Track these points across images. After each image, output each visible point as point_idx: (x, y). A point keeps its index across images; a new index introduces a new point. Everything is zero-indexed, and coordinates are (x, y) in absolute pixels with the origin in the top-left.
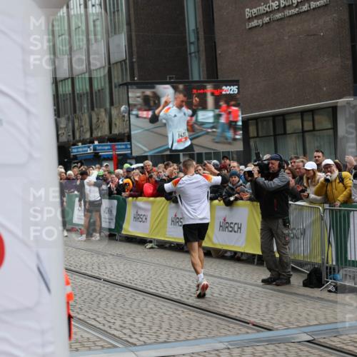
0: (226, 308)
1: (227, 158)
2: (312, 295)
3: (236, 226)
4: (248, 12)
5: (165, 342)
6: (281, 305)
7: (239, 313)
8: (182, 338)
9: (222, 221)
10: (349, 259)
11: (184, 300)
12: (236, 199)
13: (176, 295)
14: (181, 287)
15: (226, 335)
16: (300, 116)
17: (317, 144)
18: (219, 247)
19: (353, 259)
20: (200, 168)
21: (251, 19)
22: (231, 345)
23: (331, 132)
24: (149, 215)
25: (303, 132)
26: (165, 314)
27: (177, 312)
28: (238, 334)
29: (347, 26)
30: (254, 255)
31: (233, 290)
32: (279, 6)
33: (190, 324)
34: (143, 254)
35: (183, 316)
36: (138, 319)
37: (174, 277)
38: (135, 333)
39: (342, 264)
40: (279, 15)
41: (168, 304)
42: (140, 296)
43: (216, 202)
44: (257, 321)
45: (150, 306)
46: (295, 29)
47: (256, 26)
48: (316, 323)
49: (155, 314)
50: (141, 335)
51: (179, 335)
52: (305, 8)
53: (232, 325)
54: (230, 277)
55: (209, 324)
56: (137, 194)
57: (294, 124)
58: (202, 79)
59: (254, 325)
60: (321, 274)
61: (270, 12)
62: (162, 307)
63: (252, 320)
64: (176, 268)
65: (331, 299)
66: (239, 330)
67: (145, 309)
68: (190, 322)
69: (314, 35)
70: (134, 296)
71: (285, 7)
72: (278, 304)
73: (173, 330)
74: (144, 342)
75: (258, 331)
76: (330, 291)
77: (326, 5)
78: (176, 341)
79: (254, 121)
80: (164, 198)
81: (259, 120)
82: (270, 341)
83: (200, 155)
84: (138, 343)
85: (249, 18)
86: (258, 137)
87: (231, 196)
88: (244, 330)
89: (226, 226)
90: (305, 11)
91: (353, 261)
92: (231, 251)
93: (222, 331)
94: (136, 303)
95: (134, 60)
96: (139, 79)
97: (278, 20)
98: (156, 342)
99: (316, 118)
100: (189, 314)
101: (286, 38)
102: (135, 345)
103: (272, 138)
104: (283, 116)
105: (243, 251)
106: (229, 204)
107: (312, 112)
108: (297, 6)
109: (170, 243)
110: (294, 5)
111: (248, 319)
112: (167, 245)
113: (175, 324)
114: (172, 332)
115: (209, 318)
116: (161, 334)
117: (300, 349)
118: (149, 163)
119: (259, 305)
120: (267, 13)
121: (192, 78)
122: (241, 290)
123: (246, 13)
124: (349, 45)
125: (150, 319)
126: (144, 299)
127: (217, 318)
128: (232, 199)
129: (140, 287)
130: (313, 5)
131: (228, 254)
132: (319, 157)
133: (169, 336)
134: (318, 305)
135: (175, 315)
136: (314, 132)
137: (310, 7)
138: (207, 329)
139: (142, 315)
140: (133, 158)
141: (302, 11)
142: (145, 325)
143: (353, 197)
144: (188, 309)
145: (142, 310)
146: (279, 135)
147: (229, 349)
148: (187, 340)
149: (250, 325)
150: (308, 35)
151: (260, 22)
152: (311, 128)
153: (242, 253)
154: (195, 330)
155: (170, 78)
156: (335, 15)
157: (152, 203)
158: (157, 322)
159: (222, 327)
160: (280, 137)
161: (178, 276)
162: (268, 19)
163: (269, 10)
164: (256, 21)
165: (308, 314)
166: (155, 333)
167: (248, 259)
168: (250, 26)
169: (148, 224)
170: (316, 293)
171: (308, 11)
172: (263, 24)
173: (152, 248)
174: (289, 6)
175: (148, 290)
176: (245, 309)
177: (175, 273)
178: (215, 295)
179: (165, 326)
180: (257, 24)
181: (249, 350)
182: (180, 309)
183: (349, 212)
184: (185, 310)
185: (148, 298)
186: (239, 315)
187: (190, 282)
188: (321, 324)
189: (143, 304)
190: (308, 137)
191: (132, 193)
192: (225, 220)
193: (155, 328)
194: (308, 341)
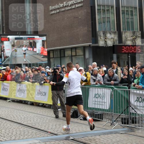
0: (39, 126)
1: (41, 66)
2: (74, 121)
3: (44, 93)
4: (51, 8)
5: (14, 140)
6: (61, 125)
7: (45, 128)
8: (21, 138)
9: (38, 91)
10: (89, 107)
11: (22, 123)
12: (44, 82)
13: (19, 121)
14: (21, 118)
15: (39, 137)
16: (70, 50)
17: (77, 61)
18: (37, 102)
19: (90, 107)
20: (30, 70)
21: (52, 11)
22: (41, 141)
23: (83, 56)
24: (9, 88)
25: (72, 56)
26: (14, 128)
27: (19, 128)
28: (44, 136)
29: (90, 15)
30: (51, 105)
31: (42, 119)
32: (63, 6)
33: (25, 132)
34: (6, 104)
35: (21, 129)
36: (3, 131)
37: (18, 113)
38: (2, 136)
39: (86, 109)
40: (63, 9)
41: (16, 124)
42: (4, 121)
43: (36, 83)
44: (52, 131)
45: (8, 125)
46: (69, 15)
47: (54, 14)
48: (75, 132)
49: (10, 129)
50: (4, 137)
51: (20, 137)
52: (73, 7)
53: (42, 133)
54: (41, 114)
55: (32, 132)
56: (4, 80)
57: (68, 53)
58: (31, 34)
59: (50, 133)
60: (78, 113)
61: (60, 8)
62: (13, 125)
63: (50, 131)
64: (19, 110)
65: (81, 123)
66: (44, 135)
67: (6, 126)
68: (24, 132)
69: (77, 18)
70: (1, 121)
71: (66, 6)
72: (60, 125)
73: (17, 135)
74: (6, 140)
75: (52, 136)
76: (81, 120)
77: (82, 6)
78: (19, 139)
79: (52, 51)
80: (14, 82)
81: (54, 51)
82: (56, 140)
83: (30, 64)
84: (3, 140)
85: (51, 10)
86: (53, 58)
87: (42, 81)
88: (46, 135)
89: (40, 93)
90: (73, 8)
91: (90, 108)
92: (42, 103)
93: (37, 135)
94: (2, 124)
95: (4, 25)
96: (6, 33)
97: (63, 11)
98: (10, 140)
99: (77, 50)
100: (24, 129)
101: (66, 19)
102: (2, 141)
103: (59, 58)
104: (64, 50)
105: (46, 103)
106: (41, 84)
107: (76, 48)
108: (70, 6)
109: (17, 100)
110: (69, 6)
111: (48, 130)
112: (16, 101)
113: (18, 133)
114: (17, 136)
115: (32, 130)
116: (12, 136)
117: (68, 142)
118: (8, 67)
119: (52, 125)
120: (58, 8)
121: (27, 33)
122: (45, 119)
123: (50, 8)
124: (90, 22)
125: (8, 130)
126: (6, 122)
127: (35, 130)
128: (42, 82)
129: (4, 118)
130: (77, 6)
131: (41, 104)
132: (78, 66)
133: (16, 137)
134: (76, 125)
135: (18, 129)
136: (76, 56)
137: (75, 6)
138: (31, 135)
139: (5, 129)
140: (2, 65)
141: (72, 8)
142: (6, 133)
143: (91, 83)
144: (24, 126)
145: (5, 127)
146: (62, 57)
147: (40, 142)
148: (23, 139)
149: (49, 133)
150: (75, 18)
151: (55, 12)
152: (75, 55)
153: (46, 104)
154: (26, 135)
155: (19, 33)
156: (85, 10)
157: (10, 83)
158: (11, 131)
159: (37, 134)
160: (63, 58)
161: (20, 113)
162: (59, 11)
163: (59, 7)
164: (54, 11)
165: (72, 129)
166: (10, 136)
167: (48, 106)
168: (51, 13)
169: (8, 92)
170: (76, 120)
171: (75, 8)
172: (57, 13)
173: (9, 102)
174: (67, 6)
175: (8, 119)
176: (47, 126)
177: (19, 112)
178: (35, 121)
179: (14, 133)
180: (54, 13)
181: (48, 143)
182: (21, 126)
183: (89, 88)
184: (22, 127)
185: (7, 122)
186: (44, 129)
187: (25, 116)
188: (77, 133)
189: (5, 124)
190: (73, 58)
191: (2, 79)
192: (39, 91)
193: (10, 134)
194: (72, 140)
